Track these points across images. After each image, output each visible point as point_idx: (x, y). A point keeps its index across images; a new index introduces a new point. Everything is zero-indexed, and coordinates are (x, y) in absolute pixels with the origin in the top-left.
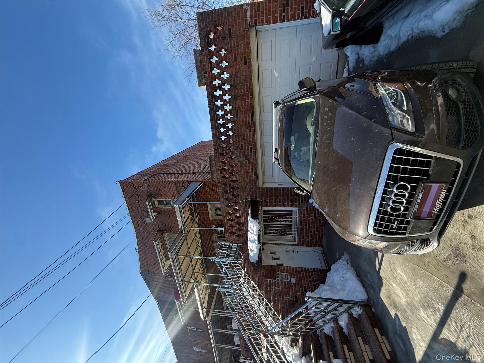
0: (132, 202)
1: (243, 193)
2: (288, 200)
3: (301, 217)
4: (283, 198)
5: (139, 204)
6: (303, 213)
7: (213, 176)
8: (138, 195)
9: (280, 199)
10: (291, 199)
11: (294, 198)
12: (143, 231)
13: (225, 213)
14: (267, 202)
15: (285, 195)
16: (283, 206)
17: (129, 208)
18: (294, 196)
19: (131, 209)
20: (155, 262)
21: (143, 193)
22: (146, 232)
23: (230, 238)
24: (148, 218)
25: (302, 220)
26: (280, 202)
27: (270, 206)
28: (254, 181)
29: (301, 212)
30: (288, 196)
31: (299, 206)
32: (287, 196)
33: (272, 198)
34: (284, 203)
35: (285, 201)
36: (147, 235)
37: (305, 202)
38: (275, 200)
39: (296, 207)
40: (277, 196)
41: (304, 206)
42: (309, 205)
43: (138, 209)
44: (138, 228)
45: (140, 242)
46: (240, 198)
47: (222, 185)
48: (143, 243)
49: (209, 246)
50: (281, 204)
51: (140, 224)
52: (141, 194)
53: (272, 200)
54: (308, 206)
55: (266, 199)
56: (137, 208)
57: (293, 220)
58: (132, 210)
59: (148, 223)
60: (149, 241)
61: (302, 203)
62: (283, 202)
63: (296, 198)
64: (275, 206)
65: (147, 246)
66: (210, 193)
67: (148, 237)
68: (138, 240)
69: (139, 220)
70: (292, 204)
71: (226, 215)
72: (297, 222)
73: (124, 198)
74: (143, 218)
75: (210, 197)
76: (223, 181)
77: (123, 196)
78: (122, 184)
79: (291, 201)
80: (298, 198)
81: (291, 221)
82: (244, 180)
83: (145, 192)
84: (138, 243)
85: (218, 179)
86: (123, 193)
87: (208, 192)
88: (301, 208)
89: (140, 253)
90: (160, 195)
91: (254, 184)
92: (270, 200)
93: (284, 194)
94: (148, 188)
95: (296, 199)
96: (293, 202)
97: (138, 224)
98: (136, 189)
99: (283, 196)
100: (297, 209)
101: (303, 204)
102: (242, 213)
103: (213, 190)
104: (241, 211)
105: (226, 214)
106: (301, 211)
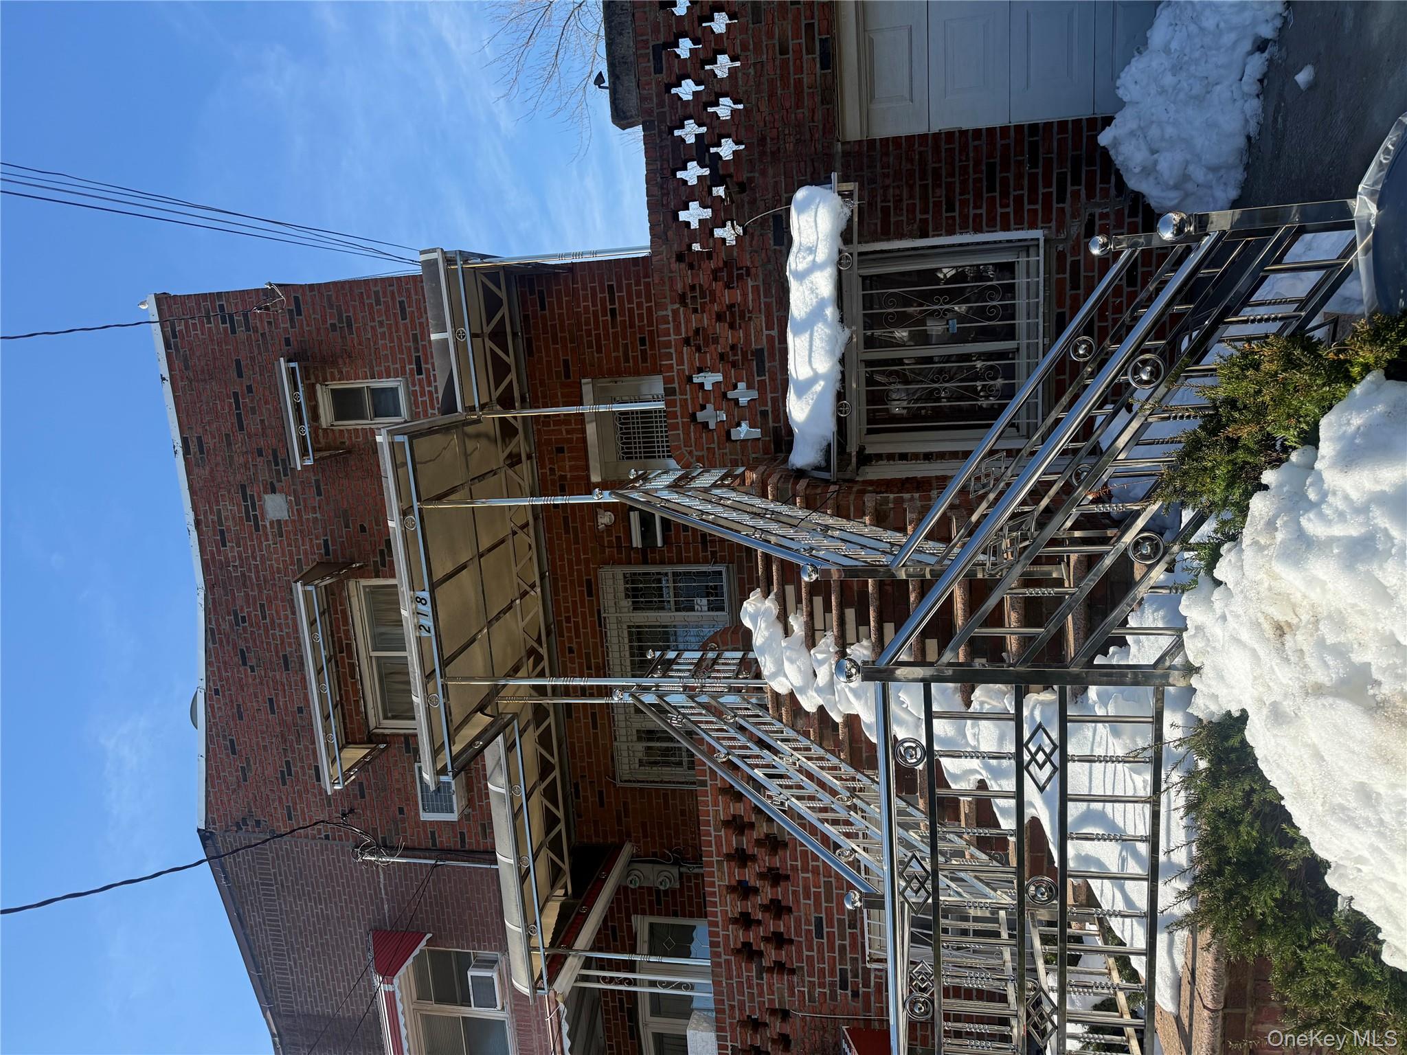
0: (208, 403)
1: (763, 173)
2: (991, 189)
3: (1060, 282)
4: (964, 183)
5: (239, 415)
6: (1069, 260)
7: (620, 88)
8: (238, 362)
9: (950, 187)
10: (1005, 182)
11: (1019, 177)
12: (243, 574)
13: (673, 303)
14: (886, 211)
15: (977, 163)
16: (964, 229)
17: (185, 441)
18: (1020, 164)
19: (194, 448)
20: (288, 763)
21: (267, 350)
22: (258, 578)
23: (690, 453)
24: (274, 491)
25: (1068, 302)
26: (951, 208)
27: (901, 236)
28: (818, 99)
29: (1061, 256)
30: (991, 168)
31: (1047, 219)
32: (984, 168)
33: (911, 187)
34: (972, 212)
35: (978, 196)
36: (260, 592)
37: (1076, 195)
38: (924, 198)
39: (1033, 226)
40: (936, 172)
41: (1073, 216)
42: (1098, 211)
43: (229, 444)
44: (219, 552)
45: (221, 642)
46: (746, 199)
47: (660, 132)
48: (235, 646)
49: (579, 644)
50: (956, 214)
51: (229, 529)
52: (253, 359)
53: (911, 197)
54: (1092, 215)
55: (880, 192)
56: (227, 436)
57: (1021, 322)
58: (202, 452)
59: (272, 523)
60: (267, 631)
61: (1061, 199)
62: (964, 203)
63: (1030, 174)
64: (924, 234)
65: (254, 662)
66: (597, 328)
67: (262, 606)
68: (212, 630)
69: (230, 508)
70: (1011, 210)
71: (675, 312)
72: (1041, 310)
73: (168, 384)
74: (252, 496)
75: (599, 350)
76: (666, 109)
77: (167, 375)
78: (165, 307)
79: (1005, 194)
80: (1040, 170)
81: (1010, 333)
82: (772, 95)
83: (273, 345)
84: (210, 645)
85: (643, 99)
86: (168, 356)
87: (587, 323)
88: (1058, 231)
89: (212, 707)
90: (350, 357)
91: (819, 115)
92: (901, 200)
93: (971, 155)
94: (292, 320)
95: (1033, 178)
96: (1019, 200)
97: (222, 532)
98: (234, 332)
99: (964, 170)
100: (1038, 234)
101: (1067, 206)
102: (756, 289)
103: (613, 311)
104: (750, 283)
105: (676, 306)
106: (1060, 248)
